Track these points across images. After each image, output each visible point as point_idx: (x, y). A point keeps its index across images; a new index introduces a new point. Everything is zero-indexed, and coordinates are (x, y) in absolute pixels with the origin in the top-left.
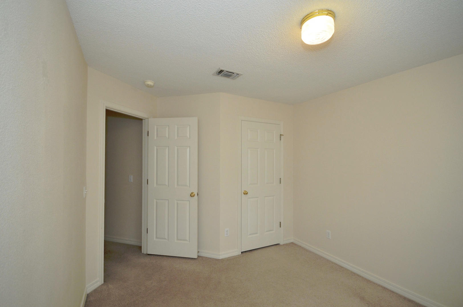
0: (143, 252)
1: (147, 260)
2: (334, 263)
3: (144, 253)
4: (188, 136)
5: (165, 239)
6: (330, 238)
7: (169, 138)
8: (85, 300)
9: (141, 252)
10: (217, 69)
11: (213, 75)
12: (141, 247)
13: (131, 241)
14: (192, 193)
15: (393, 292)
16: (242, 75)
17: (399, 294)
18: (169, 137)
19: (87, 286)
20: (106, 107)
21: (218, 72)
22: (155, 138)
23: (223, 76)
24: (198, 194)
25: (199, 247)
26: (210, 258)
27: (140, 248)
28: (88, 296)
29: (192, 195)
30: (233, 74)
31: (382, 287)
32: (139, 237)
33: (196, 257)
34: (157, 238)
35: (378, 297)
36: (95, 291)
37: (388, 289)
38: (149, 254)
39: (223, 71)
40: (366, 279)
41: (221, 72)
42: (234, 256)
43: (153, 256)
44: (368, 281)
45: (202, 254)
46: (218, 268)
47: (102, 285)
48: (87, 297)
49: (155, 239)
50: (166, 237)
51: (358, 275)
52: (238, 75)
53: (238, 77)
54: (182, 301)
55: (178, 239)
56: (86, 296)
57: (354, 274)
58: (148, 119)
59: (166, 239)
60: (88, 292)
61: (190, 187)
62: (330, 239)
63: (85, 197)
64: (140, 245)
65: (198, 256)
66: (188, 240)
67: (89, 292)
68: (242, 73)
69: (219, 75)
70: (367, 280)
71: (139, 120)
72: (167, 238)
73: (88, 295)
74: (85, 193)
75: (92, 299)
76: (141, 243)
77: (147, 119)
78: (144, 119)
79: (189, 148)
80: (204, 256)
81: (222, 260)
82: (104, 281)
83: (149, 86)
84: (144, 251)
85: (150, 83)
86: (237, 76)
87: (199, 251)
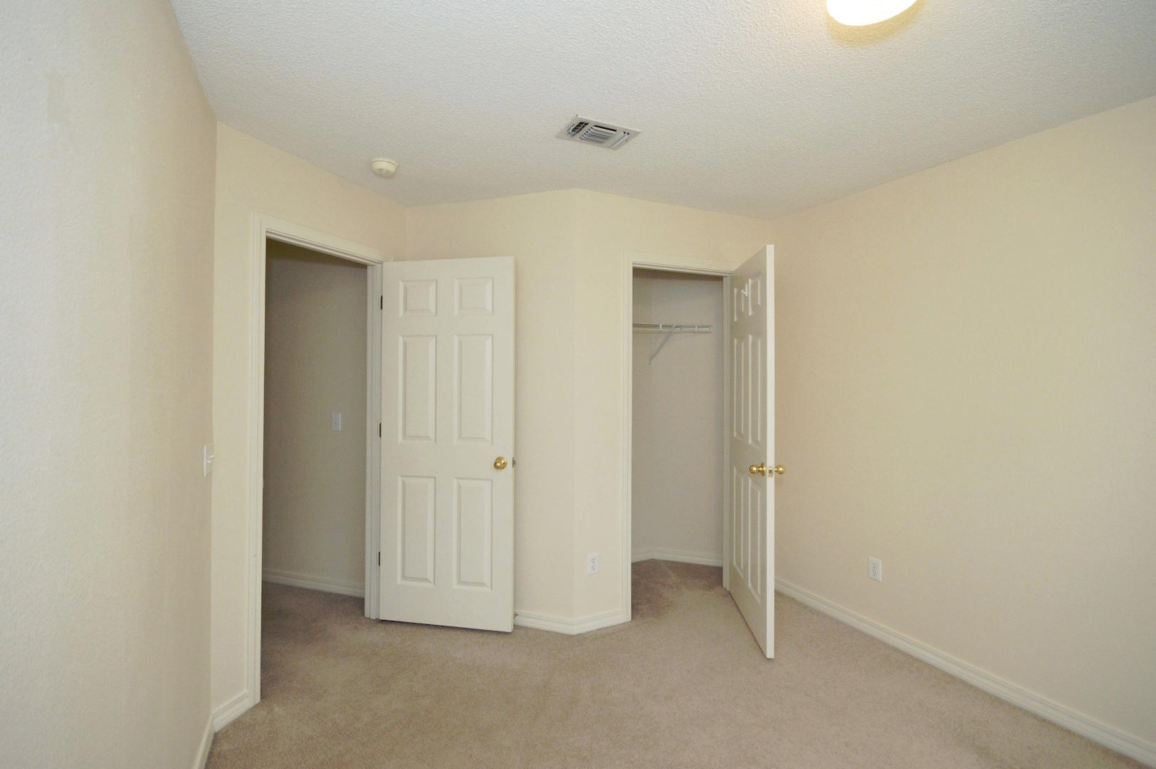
0: (367, 615)
1: (378, 635)
2: (893, 647)
3: (372, 617)
4: (489, 307)
5: (426, 580)
6: (880, 580)
7: (436, 313)
8: (208, 750)
9: (364, 614)
10: (568, 120)
11: (558, 137)
12: (363, 600)
13: (338, 584)
14: (499, 459)
15: (1068, 732)
16: (637, 133)
17: (1088, 740)
18: (436, 310)
19: (213, 712)
20: (267, 232)
21: (572, 128)
22: (401, 314)
23: (587, 139)
24: (514, 463)
25: (516, 602)
26: (546, 631)
27: (359, 603)
28: (216, 738)
29: (498, 465)
30: (613, 132)
31: (1035, 716)
32: (359, 572)
33: (509, 629)
34: (404, 577)
35: (1029, 748)
36: (236, 724)
37: (1054, 725)
38: (383, 619)
39: (586, 124)
40: (986, 693)
41: (581, 125)
42: (612, 627)
43: (393, 625)
44: (996, 701)
45: (524, 621)
46: (569, 659)
47: (256, 706)
48: (213, 740)
49: (399, 581)
50: (430, 577)
51: (964, 683)
52: (627, 136)
53: (627, 141)
54: (471, 757)
55: (460, 582)
56: (212, 738)
57: (952, 679)
58: (381, 263)
59: (429, 581)
60: (217, 728)
61: (492, 443)
62: (879, 582)
63: (210, 474)
64: (358, 595)
65: (515, 626)
66: (489, 585)
67: (220, 728)
68: (637, 130)
69: (574, 135)
70: (991, 698)
71: (359, 267)
72: (432, 580)
73: (216, 735)
74: (207, 463)
75: (225, 746)
76: (363, 588)
77: (379, 266)
78: (372, 266)
79: (490, 339)
80: (529, 625)
81: (581, 638)
82: (263, 697)
83: (381, 174)
84: (370, 611)
85: (385, 165)
86: (625, 138)
87: (518, 611)
